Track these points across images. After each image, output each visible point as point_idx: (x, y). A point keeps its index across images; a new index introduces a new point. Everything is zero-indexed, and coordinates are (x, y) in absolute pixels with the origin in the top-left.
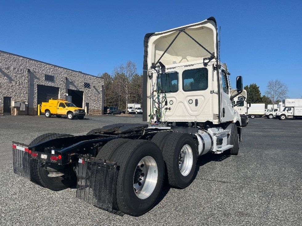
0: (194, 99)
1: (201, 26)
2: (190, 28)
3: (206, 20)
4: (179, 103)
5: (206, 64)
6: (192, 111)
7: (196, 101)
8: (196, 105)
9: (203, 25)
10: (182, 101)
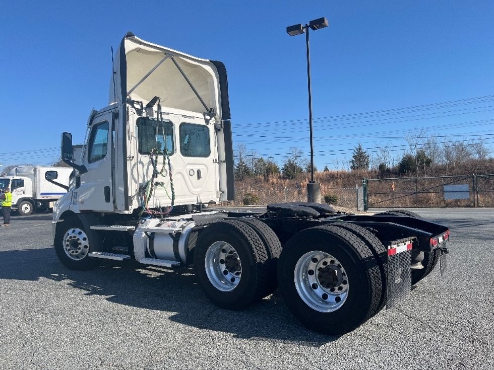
0: (196, 168)
1: (196, 63)
2: (182, 58)
3: (208, 60)
4: (177, 173)
5: (207, 121)
6: (193, 187)
7: (199, 172)
8: (199, 177)
9: (201, 65)
10: (181, 172)
